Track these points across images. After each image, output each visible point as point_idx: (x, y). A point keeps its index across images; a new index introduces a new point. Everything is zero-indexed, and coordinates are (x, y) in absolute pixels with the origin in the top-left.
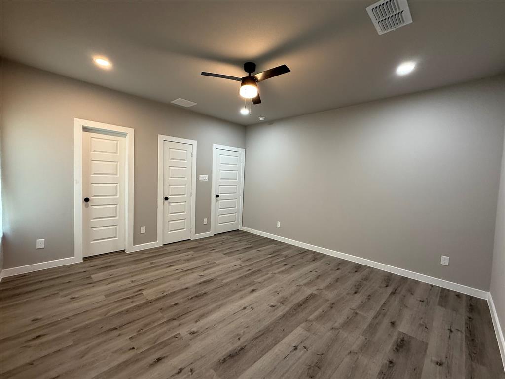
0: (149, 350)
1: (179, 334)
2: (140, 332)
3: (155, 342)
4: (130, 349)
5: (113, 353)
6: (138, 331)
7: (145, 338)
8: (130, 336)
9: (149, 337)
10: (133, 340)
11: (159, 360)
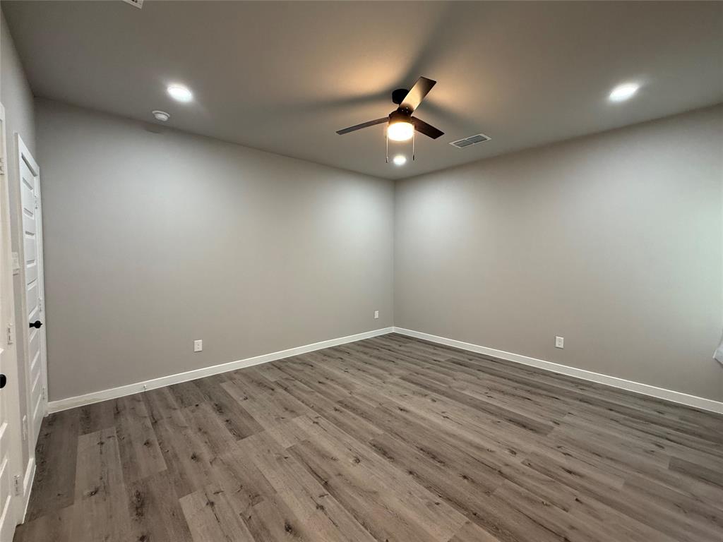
0: (567, 485)
1: (523, 463)
2: (550, 503)
3: (552, 481)
4: (581, 503)
5: (602, 520)
6: (549, 506)
7: (555, 494)
8: (564, 512)
9: (551, 491)
10: (567, 506)
11: (570, 472)
